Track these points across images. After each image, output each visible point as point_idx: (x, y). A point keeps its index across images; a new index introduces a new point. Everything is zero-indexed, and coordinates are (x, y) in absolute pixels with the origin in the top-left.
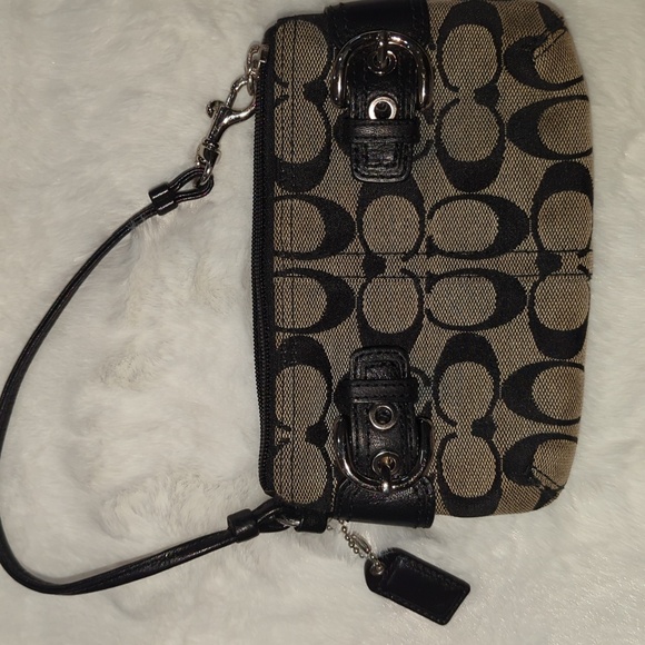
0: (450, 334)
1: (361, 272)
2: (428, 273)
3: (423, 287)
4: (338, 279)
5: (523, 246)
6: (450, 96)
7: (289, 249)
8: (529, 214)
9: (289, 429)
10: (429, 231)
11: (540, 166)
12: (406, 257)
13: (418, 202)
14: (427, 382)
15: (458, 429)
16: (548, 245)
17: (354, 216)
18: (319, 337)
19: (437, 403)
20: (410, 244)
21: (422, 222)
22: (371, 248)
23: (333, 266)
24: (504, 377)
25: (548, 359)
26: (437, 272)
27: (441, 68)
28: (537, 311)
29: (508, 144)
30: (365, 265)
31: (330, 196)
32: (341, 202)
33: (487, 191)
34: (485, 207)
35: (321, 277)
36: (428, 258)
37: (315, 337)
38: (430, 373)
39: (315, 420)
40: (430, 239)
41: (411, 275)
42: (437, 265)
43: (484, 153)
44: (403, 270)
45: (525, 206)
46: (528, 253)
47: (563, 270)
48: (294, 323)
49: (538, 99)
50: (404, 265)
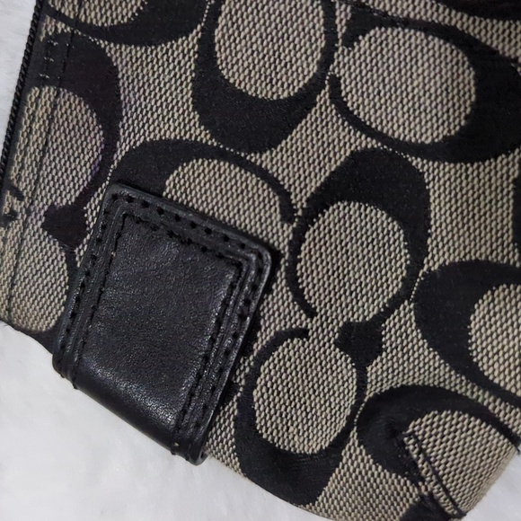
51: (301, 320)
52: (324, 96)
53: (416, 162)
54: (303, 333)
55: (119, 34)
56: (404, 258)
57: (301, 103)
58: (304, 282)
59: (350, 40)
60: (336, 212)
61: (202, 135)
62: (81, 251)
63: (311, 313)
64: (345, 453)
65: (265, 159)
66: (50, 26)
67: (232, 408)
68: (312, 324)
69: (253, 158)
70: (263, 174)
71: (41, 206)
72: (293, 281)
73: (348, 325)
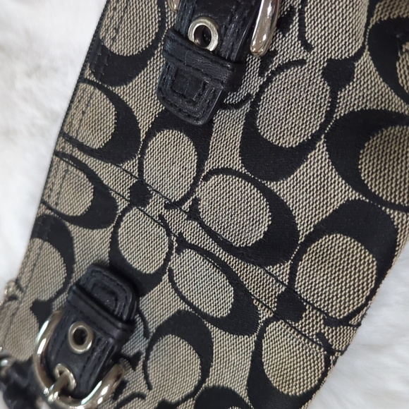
0: (183, 306)
1: (127, 195)
2: (181, 234)
3: (176, 245)
4: (106, 188)
5: (275, 270)
6: (298, 53)
7: (74, 135)
8: (302, 240)
9: (21, 290)
10: (199, 193)
11: (341, 193)
12: (170, 206)
13: (202, 156)
14: (146, 334)
15: (149, 395)
16: (299, 287)
17: (143, 136)
18: (74, 230)
19: (147, 358)
20: (177, 195)
21: (196, 179)
22: (145, 177)
23: (107, 172)
24: (210, 382)
25: (247, 400)
26: (189, 238)
27: (302, 13)
28: (264, 346)
29: (321, 144)
30: (133, 189)
31: (131, 103)
32: (138, 114)
33: (272, 186)
34: (264, 202)
35: (92, 176)
36: (187, 219)
37: (71, 228)
38: (152, 328)
39: (45, 297)
40: (196, 201)
41: (166, 226)
42: (192, 232)
43: (290, 141)
44: (161, 217)
45: (304, 228)
46: (277, 281)
47: (298, 325)
48: (57, 204)
49: (392, 108)
50: (164, 211)
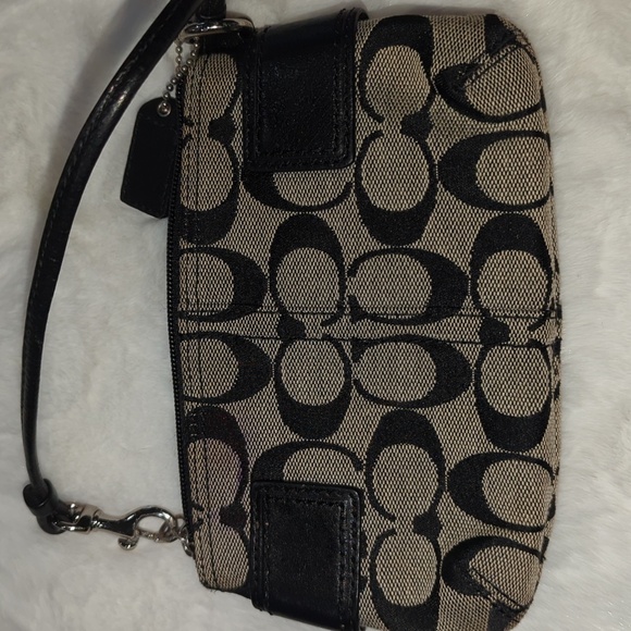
51: (388, 524)
52: (354, 392)
53: (419, 411)
54: (392, 532)
55: (230, 397)
56: (434, 468)
57: (343, 401)
58: (382, 501)
59: (356, 359)
60: (385, 455)
61: (294, 437)
62: (247, 529)
63: (393, 519)
64: (441, 594)
65: (334, 439)
66: (189, 406)
67: (367, 592)
68: (395, 525)
69: (327, 440)
70: (336, 448)
71: (216, 510)
72: (375, 504)
73: (416, 518)
